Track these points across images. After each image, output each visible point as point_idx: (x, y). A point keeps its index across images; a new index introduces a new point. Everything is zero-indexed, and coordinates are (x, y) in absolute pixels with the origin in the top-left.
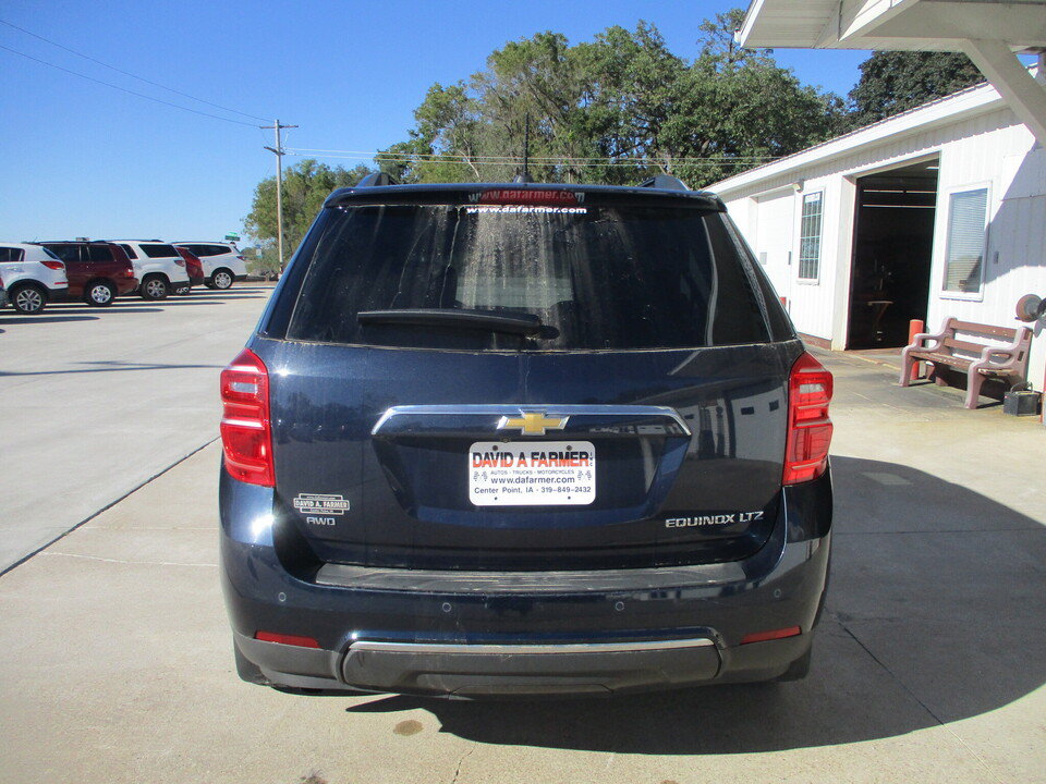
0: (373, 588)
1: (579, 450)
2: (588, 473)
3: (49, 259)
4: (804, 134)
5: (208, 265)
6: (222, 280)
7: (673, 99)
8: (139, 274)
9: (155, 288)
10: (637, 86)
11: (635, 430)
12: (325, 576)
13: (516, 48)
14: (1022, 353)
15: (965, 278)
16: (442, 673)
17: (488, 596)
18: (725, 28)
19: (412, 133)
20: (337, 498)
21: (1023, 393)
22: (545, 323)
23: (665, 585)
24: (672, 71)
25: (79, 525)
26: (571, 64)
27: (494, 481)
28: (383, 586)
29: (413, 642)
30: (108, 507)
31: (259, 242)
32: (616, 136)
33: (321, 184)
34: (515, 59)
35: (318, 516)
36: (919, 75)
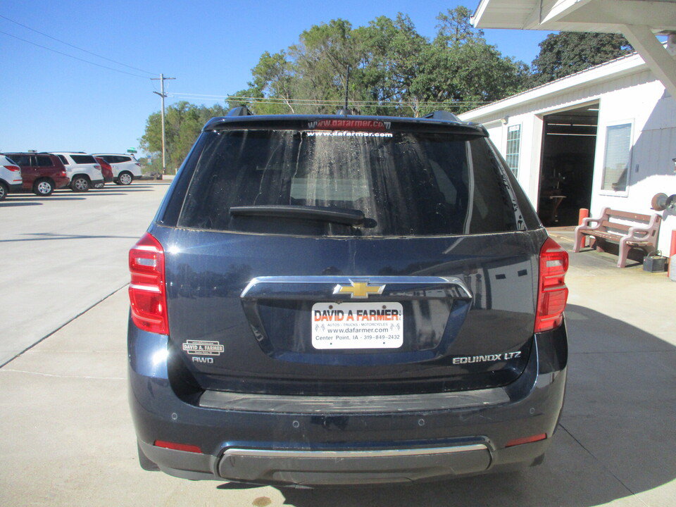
0: (242, 410)
1: (391, 309)
2: (398, 325)
3: (9, 164)
4: (504, 87)
5: (116, 168)
6: (125, 179)
7: (420, 64)
8: (70, 175)
9: (81, 184)
10: (396, 55)
11: (425, 294)
12: (206, 401)
13: (318, 29)
14: (654, 231)
15: (616, 181)
16: (292, 471)
17: (326, 416)
18: (453, 18)
19: (250, 84)
20: (214, 343)
21: (656, 258)
22: (367, 217)
23: (453, 406)
24: (419, 46)
25: (27, 349)
26: (354, 40)
27: (330, 331)
28: (250, 409)
29: (271, 449)
30: (47, 336)
31: (150, 154)
32: (383, 87)
33: (191, 117)
34: (317, 36)
35: (201, 356)
36: (577, 51)
